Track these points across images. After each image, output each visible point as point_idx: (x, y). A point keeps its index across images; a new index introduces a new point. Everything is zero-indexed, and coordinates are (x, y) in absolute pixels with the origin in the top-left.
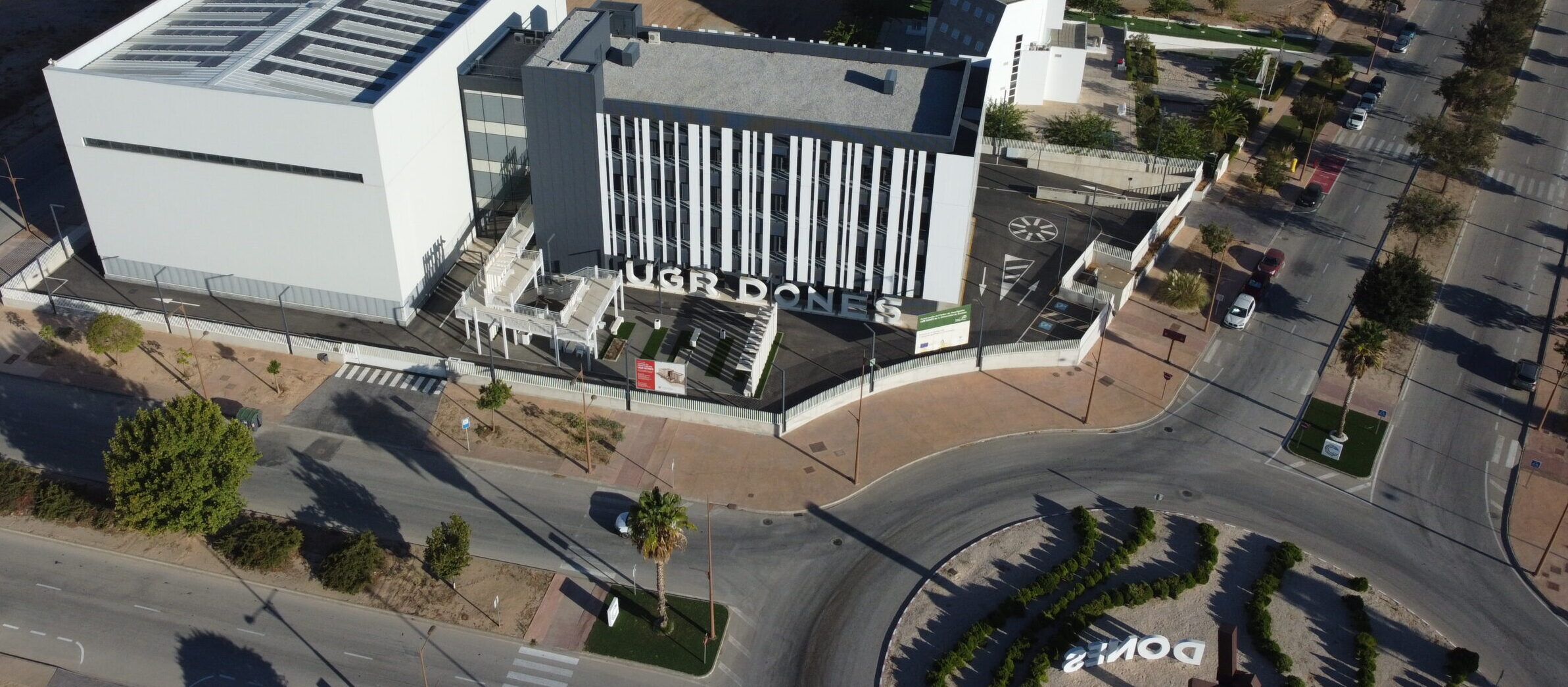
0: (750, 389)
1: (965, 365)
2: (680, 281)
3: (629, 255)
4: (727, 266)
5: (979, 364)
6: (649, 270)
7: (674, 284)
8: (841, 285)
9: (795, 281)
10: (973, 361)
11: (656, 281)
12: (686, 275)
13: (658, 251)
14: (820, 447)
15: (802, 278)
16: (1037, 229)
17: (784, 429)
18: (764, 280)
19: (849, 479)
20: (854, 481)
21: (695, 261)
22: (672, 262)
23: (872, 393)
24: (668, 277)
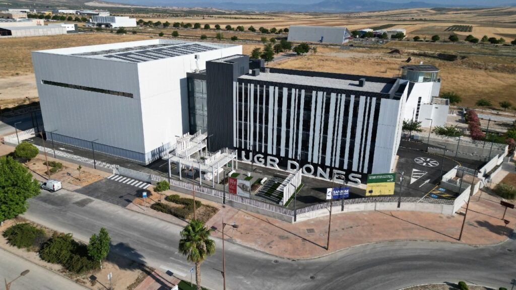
0: (282, 202)
1: (391, 206)
2: (263, 160)
3: (243, 148)
4: (283, 154)
5: (399, 206)
6: (251, 154)
7: (261, 162)
8: (333, 166)
9: (312, 163)
10: (396, 204)
11: (253, 161)
12: (265, 158)
13: (255, 146)
14: (311, 231)
15: (315, 161)
16: (429, 162)
17: (295, 220)
18: (298, 161)
19: (324, 248)
20: (327, 249)
21: (269, 152)
22: (260, 152)
23: (343, 212)
24: (258, 158)
